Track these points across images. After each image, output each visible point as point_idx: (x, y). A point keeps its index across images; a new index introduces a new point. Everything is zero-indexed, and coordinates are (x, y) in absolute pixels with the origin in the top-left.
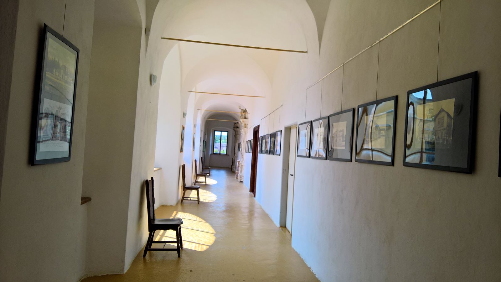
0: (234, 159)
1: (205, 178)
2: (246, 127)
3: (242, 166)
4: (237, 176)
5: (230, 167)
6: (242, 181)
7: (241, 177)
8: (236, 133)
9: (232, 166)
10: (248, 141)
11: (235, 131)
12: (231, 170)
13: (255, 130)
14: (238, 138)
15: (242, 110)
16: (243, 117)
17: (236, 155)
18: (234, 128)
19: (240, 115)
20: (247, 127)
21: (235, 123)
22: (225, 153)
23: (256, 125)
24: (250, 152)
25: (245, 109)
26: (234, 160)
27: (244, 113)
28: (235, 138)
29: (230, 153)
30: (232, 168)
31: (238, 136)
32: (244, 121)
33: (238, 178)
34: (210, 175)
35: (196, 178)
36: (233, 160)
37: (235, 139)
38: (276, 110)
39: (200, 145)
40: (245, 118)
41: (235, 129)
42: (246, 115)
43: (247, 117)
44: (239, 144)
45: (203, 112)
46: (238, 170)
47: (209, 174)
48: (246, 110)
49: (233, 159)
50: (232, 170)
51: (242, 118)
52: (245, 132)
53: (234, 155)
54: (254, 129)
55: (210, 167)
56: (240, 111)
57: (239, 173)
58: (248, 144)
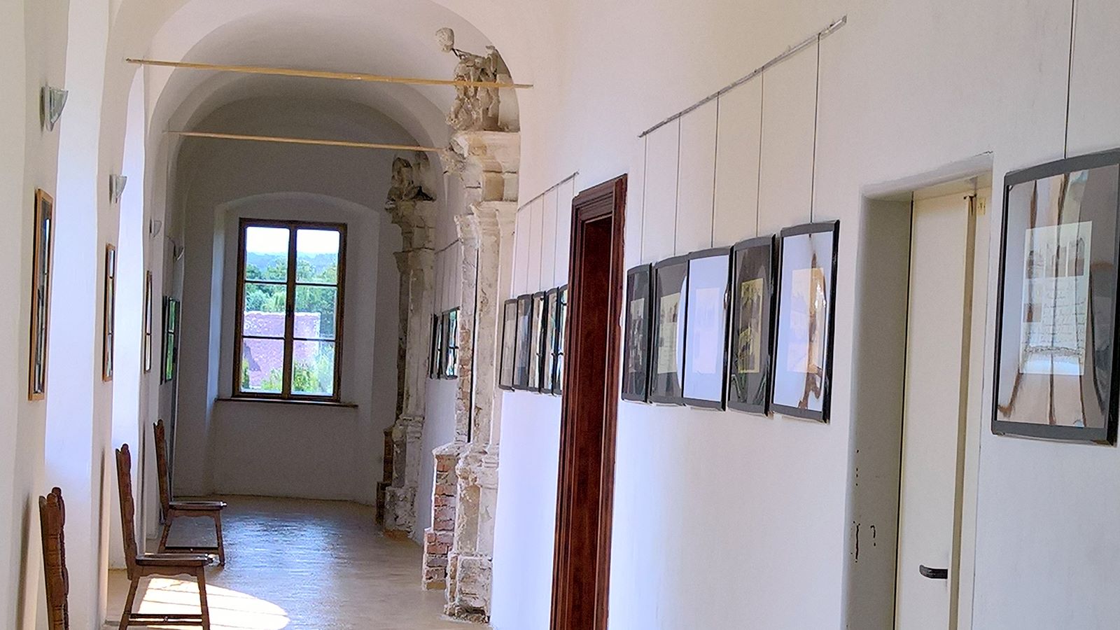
0: (396, 435)
1: (193, 586)
2: (498, 191)
3: (475, 489)
4: (439, 567)
5: (372, 496)
6: (476, 604)
7: (466, 579)
8: (408, 235)
9: (382, 487)
10: (517, 301)
11: (399, 219)
12: (380, 517)
13: (589, 216)
14: (428, 276)
15: (465, 58)
16: (477, 114)
17: (410, 407)
18: (395, 196)
19: (450, 97)
20: (508, 193)
21: (401, 163)
22: (329, 391)
23: (595, 175)
24: (541, 389)
25: (486, 54)
26: (403, 445)
27: (486, 84)
28: (404, 273)
29: (362, 390)
30: (381, 506)
31: (427, 257)
32: (484, 148)
33: (443, 586)
34: (222, 559)
35: (134, 588)
36: (389, 446)
37: (403, 284)
38: (775, 61)
39: (147, 334)
40: (494, 124)
41: (405, 206)
42: (503, 95)
43: (504, 112)
44: (441, 323)
45: (162, 76)
46: (444, 524)
47: (219, 550)
48: (496, 57)
49: (388, 434)
50: (389, 521)
51: (468, 126)
52: (497, 235)
53: (400, 408)
54: (576, 211)
55: (222, 497)
56: (450, 66)
57: (449, 546)
58: (523, 321)
